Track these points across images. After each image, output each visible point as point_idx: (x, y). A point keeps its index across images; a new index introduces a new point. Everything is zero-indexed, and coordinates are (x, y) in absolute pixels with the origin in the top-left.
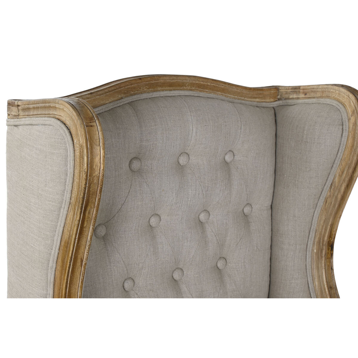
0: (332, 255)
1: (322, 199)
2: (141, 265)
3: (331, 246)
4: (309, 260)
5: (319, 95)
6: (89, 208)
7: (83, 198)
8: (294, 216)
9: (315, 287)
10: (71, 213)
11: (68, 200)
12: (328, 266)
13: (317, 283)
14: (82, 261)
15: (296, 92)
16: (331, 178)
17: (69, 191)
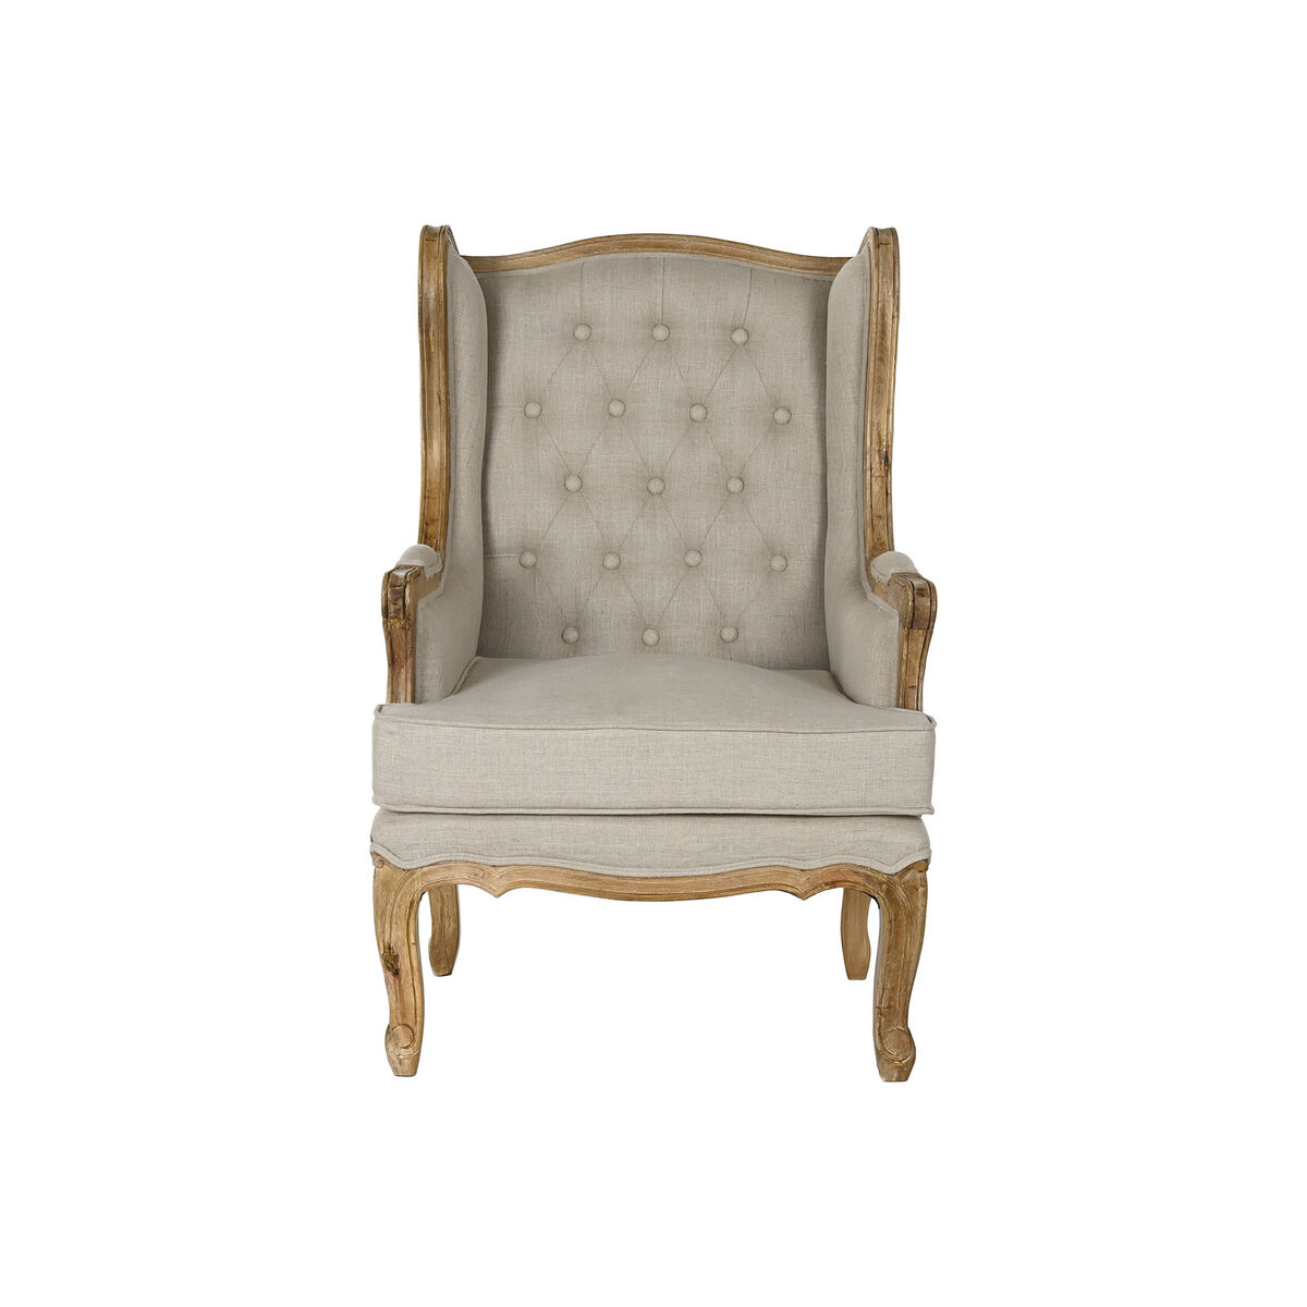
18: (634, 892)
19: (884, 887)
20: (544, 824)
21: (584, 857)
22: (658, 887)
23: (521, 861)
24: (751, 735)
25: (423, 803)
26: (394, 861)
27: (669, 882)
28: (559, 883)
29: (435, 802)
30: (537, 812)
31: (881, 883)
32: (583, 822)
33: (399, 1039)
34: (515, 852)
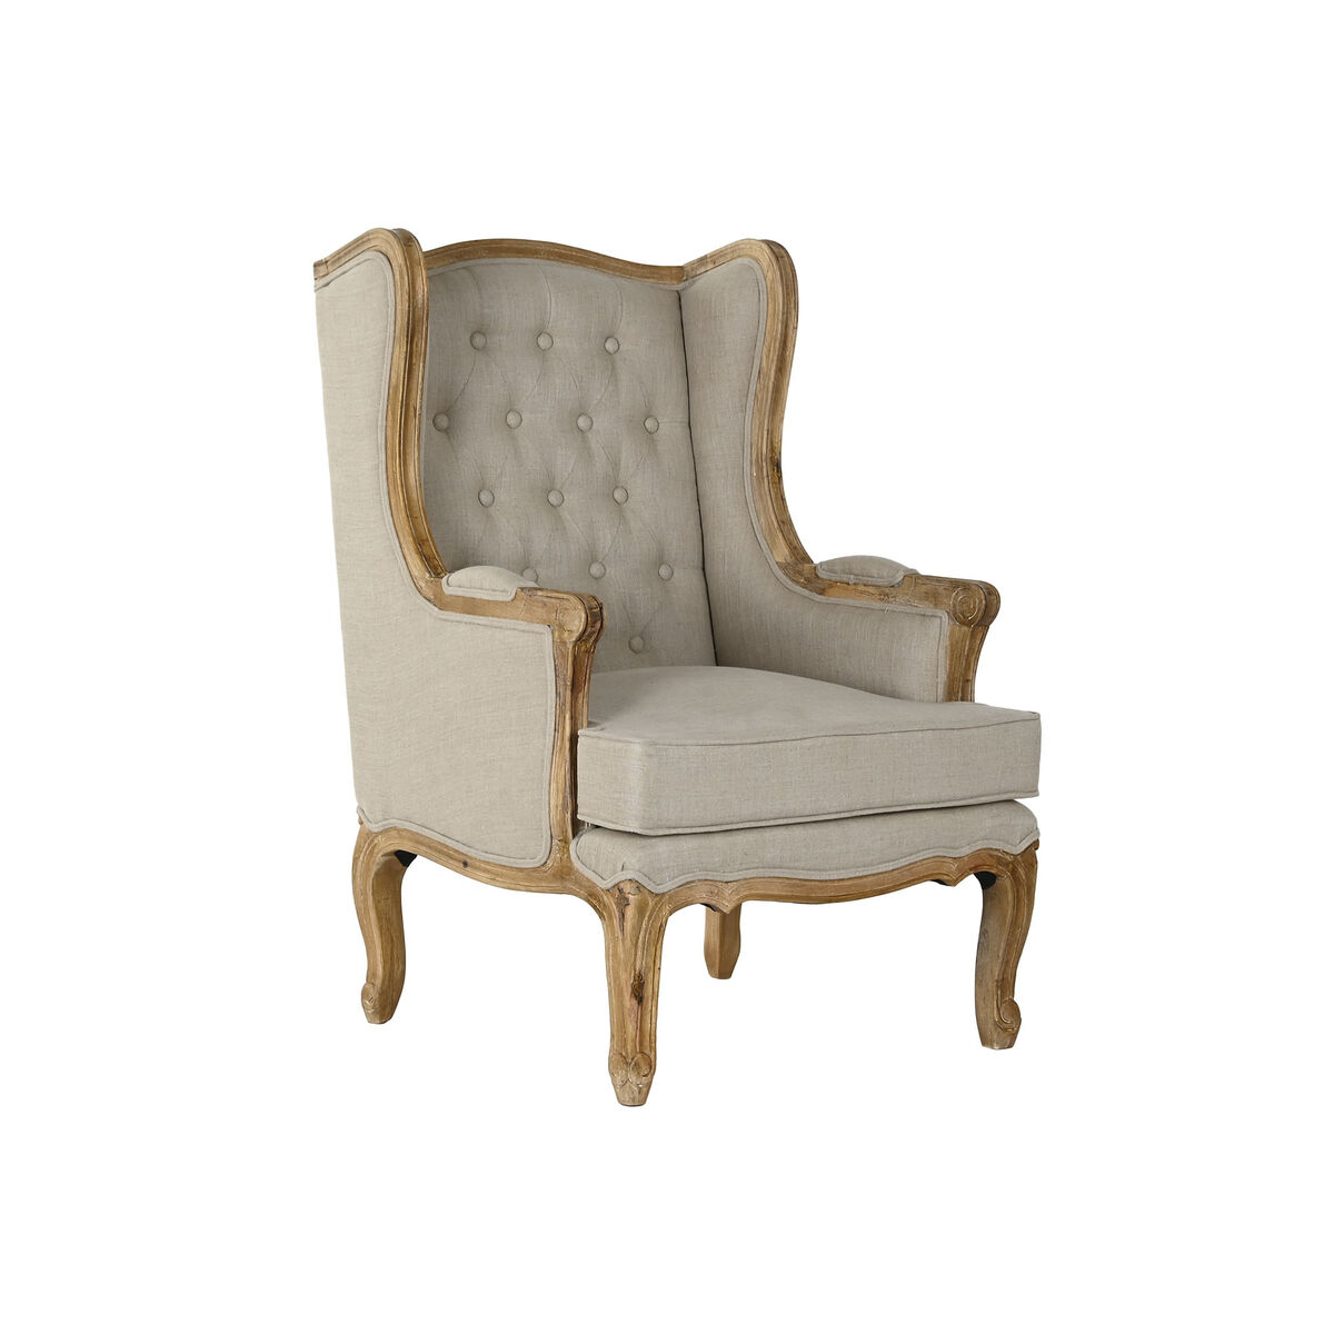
0: (780, 478)
1: (751, 397)
2: (499, 470)
3: (776, 466)
4: (748, 489)
5: (729, 257)
6: (416, 339)
7: (408, 323)
8: (717, 426)
9: (761, 526)
10: (397, 349)
11: (392, 334)
12: (776, 494)
13: (763, 520)
14: (415, 410)
15: (703, 265)
16: (757, 362)
17: (392, 323)
18: (832, 894)
19: (1011, 866)
20: (768, 834)
21: (796, 864)
22: (850, 886)
23: (749, 874)
24: (920, 734)
25: (673, 825)
26: (651, 887)
27: (859, 881)
28: (776, 893)
29: (684, 823)
30: (764, 824)
31: (1007, 864)
32: (798, 832)
33: (640, 1068)
34: (744, 866)
